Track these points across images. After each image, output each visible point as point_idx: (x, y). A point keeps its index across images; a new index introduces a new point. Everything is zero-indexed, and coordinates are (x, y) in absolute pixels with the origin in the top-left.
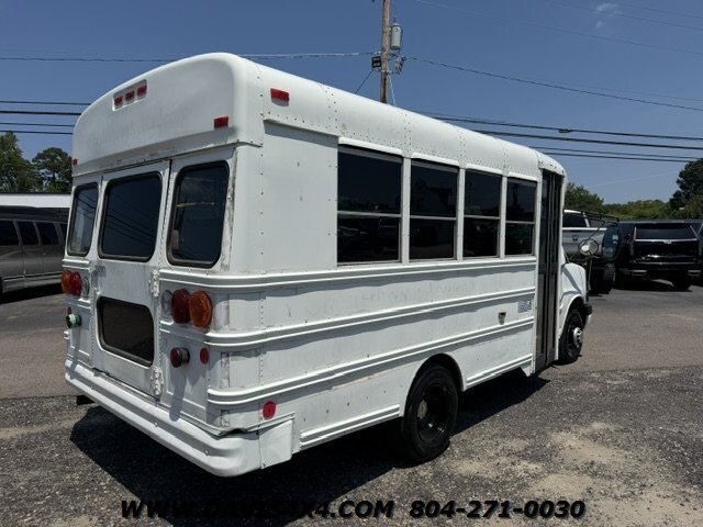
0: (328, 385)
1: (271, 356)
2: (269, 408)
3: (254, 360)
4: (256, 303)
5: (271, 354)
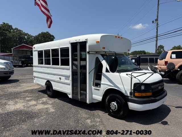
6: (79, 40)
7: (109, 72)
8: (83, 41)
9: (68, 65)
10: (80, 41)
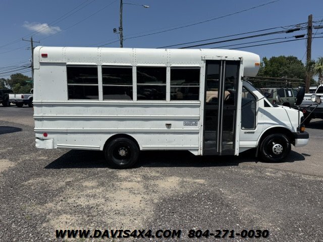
0: (66, 133)
1: (45, 122)
2: (45, 135)
3: (39, 122)
4: (40, 108)
5: (45, 121)
6: (226, 57)
7: (270, 106)
8: (236, 60)
9: (197, 98)
10: (227, 59)
